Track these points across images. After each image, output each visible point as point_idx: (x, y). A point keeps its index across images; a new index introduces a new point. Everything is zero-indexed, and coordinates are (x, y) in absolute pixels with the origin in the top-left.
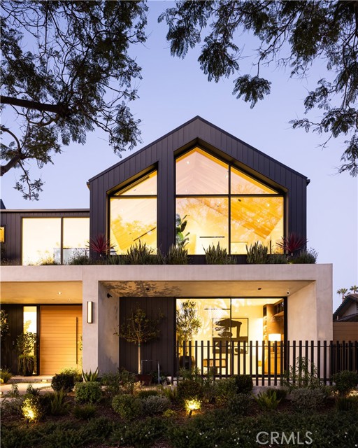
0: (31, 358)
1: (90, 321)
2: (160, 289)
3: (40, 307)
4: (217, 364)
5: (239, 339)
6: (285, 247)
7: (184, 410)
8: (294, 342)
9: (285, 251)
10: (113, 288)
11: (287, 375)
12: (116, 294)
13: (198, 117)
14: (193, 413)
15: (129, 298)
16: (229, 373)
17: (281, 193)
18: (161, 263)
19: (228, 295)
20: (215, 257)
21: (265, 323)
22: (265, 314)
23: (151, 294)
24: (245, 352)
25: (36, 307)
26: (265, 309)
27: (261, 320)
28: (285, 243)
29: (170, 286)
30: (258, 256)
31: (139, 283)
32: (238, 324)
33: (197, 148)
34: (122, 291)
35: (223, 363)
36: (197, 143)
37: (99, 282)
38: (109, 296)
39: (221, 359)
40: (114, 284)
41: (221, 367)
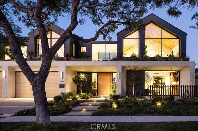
0: (96, 89)
1: (119, 78)
2: (140, 68)
3: (98, 73)
4: (157, 92)
5: (162, 83)
6: (179, 55)
7: (156, 105)
8: (182, 85)
9: (179, 56)
10: (126, 68)
11: (179, 95)
12: (126, 69)
13: (152, 14)
14: (159, 106)
15: (130, 71)
16: (161, 95)
17: (178, 38)
18: (141, 60)
19: (161, 70)
20: (157, 58)
21: (171, 78)
22: (170, 75)
23: (137, 69)
24: (164, 88)
25: (96, 73)
26: (170, 74)
27: (169, 77)
28: (179, 54)
29: (144, 67)
30: (171, 58)
31: (134, 66)
32: (162, 79)
33: (151, 23)
34: (128, 69)
35: (159, 92)
36: (152, 22)
37: (122, 66)
38: (124, 70)
39: (158, 90)
40: (126, 67)
41: (158, 93)
